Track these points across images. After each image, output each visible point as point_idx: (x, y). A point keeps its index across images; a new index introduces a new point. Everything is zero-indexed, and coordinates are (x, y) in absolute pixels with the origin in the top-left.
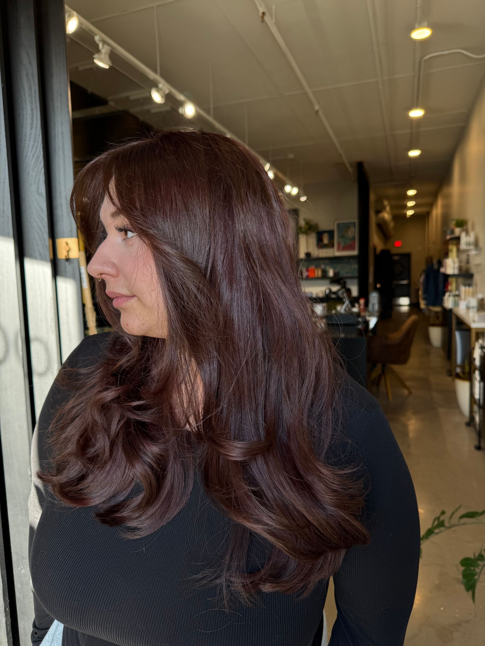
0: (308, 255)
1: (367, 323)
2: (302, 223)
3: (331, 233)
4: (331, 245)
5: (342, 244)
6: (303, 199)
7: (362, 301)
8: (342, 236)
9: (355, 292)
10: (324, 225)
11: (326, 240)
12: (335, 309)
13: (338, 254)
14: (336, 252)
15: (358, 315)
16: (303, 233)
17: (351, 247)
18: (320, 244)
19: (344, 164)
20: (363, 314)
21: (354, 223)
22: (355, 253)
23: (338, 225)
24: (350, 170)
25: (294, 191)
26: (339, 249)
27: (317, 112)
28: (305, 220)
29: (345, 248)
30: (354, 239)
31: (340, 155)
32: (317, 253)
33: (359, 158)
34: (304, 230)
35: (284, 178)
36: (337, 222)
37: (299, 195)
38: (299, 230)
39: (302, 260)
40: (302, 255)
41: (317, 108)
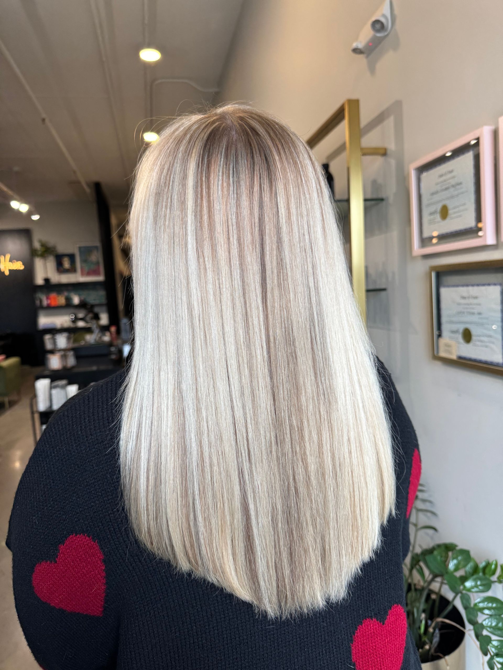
0: (47, 280)
1: (121, 352)
2: (37, 245)
3: (72, 257)
4: (73, 270)
5: (86, 269)
6: (36, 217)
7: (113, 329)
8: (84, 261)
9: (104, 319)
10: (62, 248)
11: (66, 264)
12: (84, 339)
13: (82, 279)
14: (80, 278)
15: (110, 344)
16: (38, 256)
17: (95, 272)
18: (60, 268)
19: (79, 182)
20: (115, 343)
21: (96, 247)
22: (100, 278)
23: (80, 248)
24: (88, 190)
25: (24, 208)
26: (83, 274)
27: (43, 120)
28: (40, 241)
29: (89, 273)
30: (98, 263)
31: (75, 172)
32: (56, 278)
33: (96, 178)
34: (40, 253)
35: (10, 193)
36: (78, 246)
37: (30, 213)
38: (33, 253)
39: (40, 287)
40: (39, 281)
41: (44, 116)
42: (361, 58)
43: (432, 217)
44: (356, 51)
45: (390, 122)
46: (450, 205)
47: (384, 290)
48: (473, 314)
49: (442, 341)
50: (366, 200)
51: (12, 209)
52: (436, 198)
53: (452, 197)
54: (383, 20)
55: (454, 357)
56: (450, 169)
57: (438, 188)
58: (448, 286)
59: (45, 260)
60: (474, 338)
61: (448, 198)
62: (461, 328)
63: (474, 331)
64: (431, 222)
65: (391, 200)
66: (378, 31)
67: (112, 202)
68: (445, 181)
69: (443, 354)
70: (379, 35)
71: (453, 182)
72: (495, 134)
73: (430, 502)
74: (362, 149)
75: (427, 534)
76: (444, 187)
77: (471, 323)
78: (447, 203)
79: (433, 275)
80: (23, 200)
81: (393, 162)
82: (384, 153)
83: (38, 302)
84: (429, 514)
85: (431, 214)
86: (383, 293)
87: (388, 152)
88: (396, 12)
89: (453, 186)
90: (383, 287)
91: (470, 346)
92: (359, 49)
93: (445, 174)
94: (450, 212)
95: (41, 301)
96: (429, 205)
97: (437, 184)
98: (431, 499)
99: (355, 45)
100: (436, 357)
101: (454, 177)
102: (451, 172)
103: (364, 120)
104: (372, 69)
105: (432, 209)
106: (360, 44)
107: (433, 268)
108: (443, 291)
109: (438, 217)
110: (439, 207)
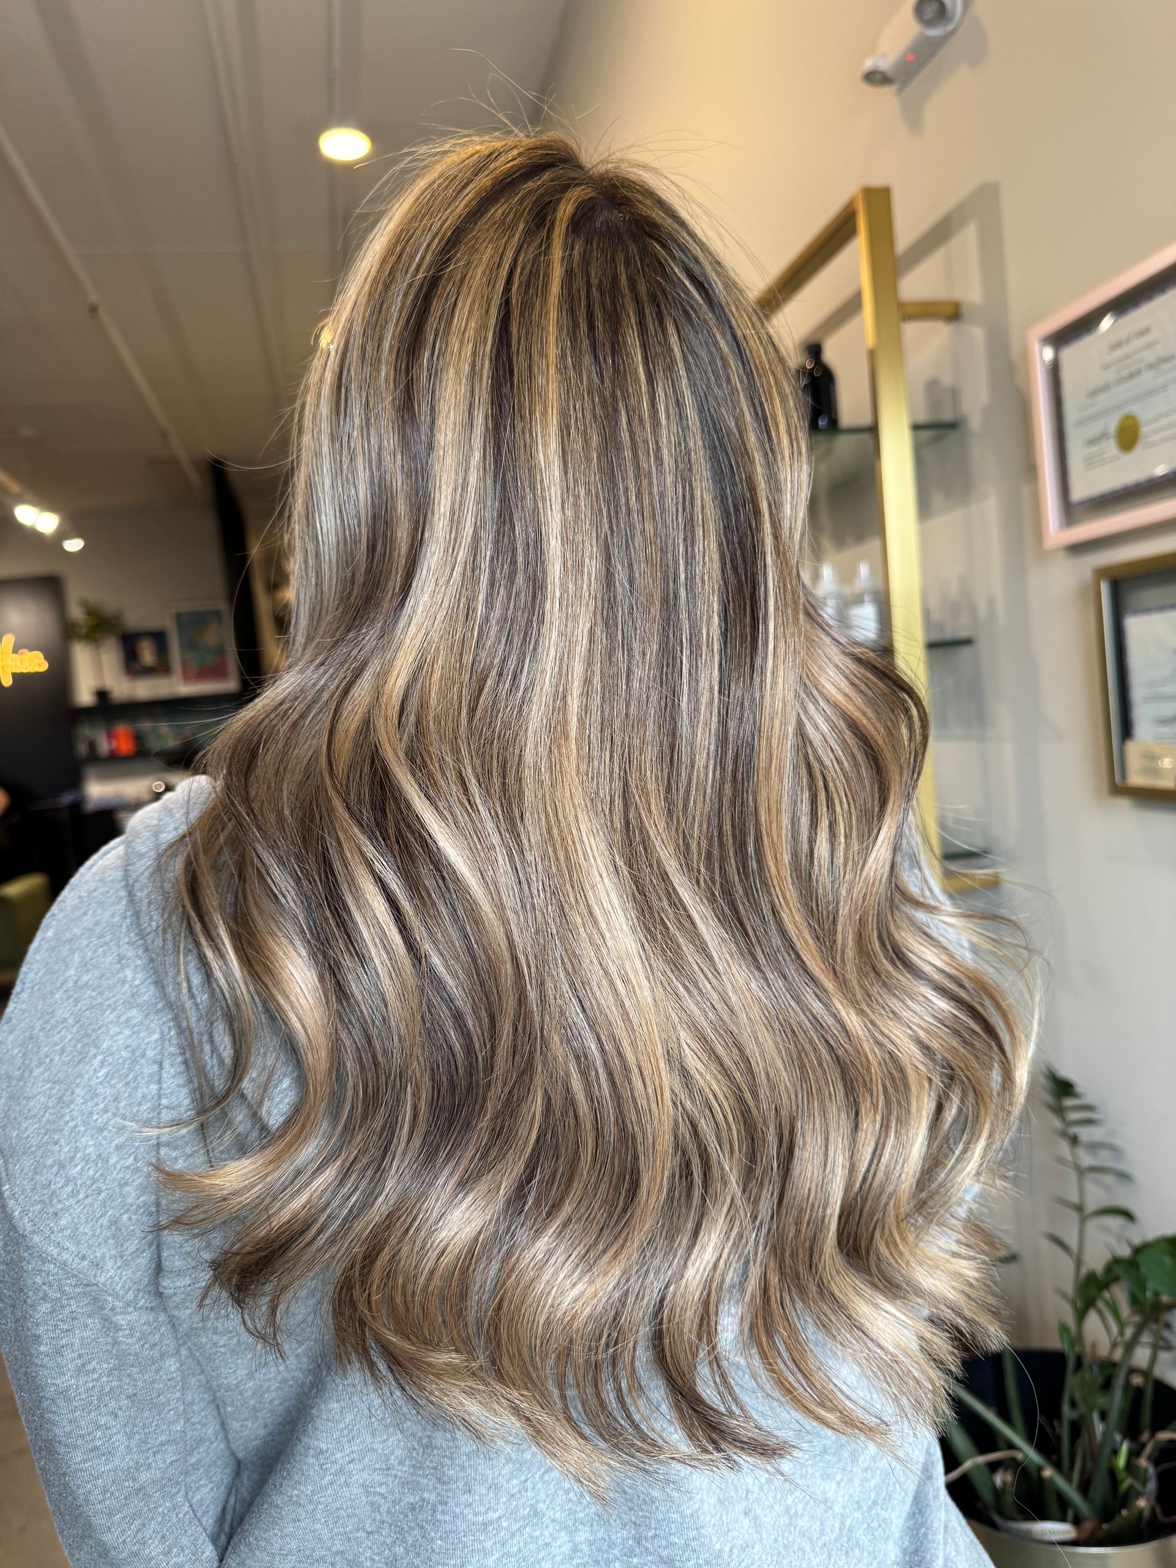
0: (102, 695)
2: (76, 612)
3: (159, 638)
4: (162, 668)
5: (196, 664)
6: (74, 545)
8: (190, 645)
10: (137, 618)
11: (147, 655)
13: (184, 689)
14: (179, 687)
16: (81, 637)
17: (217, 672)
18: (132, 665)
19: (172, 460)
21: (217, 614)
23: (179, 617)
24: (194, 478)
25: (49, 523)
26: (187, 677)
27: (93, 309)
28: (84, 603)
29: (204, 674)
30: (223, 650)
31: (164, 435)
32: (124, 688)
33: (211, 451)
34: (84, 631)
35: (14, 487)
36: (174, 611)
37: (62, 535)
38: (68, 632)
39: (87, 713)
40: (85, 696)
41: (94, 297)
42: (887, 94)
43: (1094, 449)
44: (874, 78)
45: (968, 237)
46: (1143, 412)
47: (967, 642)
49: (1133, 749)
50: (916, 427)
51: (19, 527)
52: (1103, 400)
53: (1150, 393)
56: (1142, 325)
57: (1110, 375)
58: (1148, 610)
59: (98, 647)
61: (1138, 398)
64: (1091, 462)
65: (975, 422)
66: (929, 23)
67: (249, 506)
68: (1128, 356)
69: (1136, 779)
70: (932, 32)
71: (1150, 356)
73: (1113, 1148)
74: (901, 305)
75: (1106, 1229)
76: (1125, 372)
78: (1135, 409)
79: (1105, 588)
80: (46, 502)
81: (977, 334)
82: (953, 313)
83: (82, 749)
84: (1109, 1179)
85: (1092, 442)
86: (965, 652)
87: (965, 310)
89: (1151, 366)
90: (963, 634)
92: (882, 73)
93: (1128, 340)
94: (1144, 430)
95: (92, 745)
96: (1082, 423)
97: (1106, 367)
98: (1116, 1141)
99: (869, 64)
100: (1119, 788)
101: (1151, 345)
102: (1145, 331)
103: (905, 234)
104: (913, 117)
105: (1094, 430)
106: (886, 58)
107: (1101, 573)
108: (1133, 624)
109: (1111, 447)
110: (1112, 423)
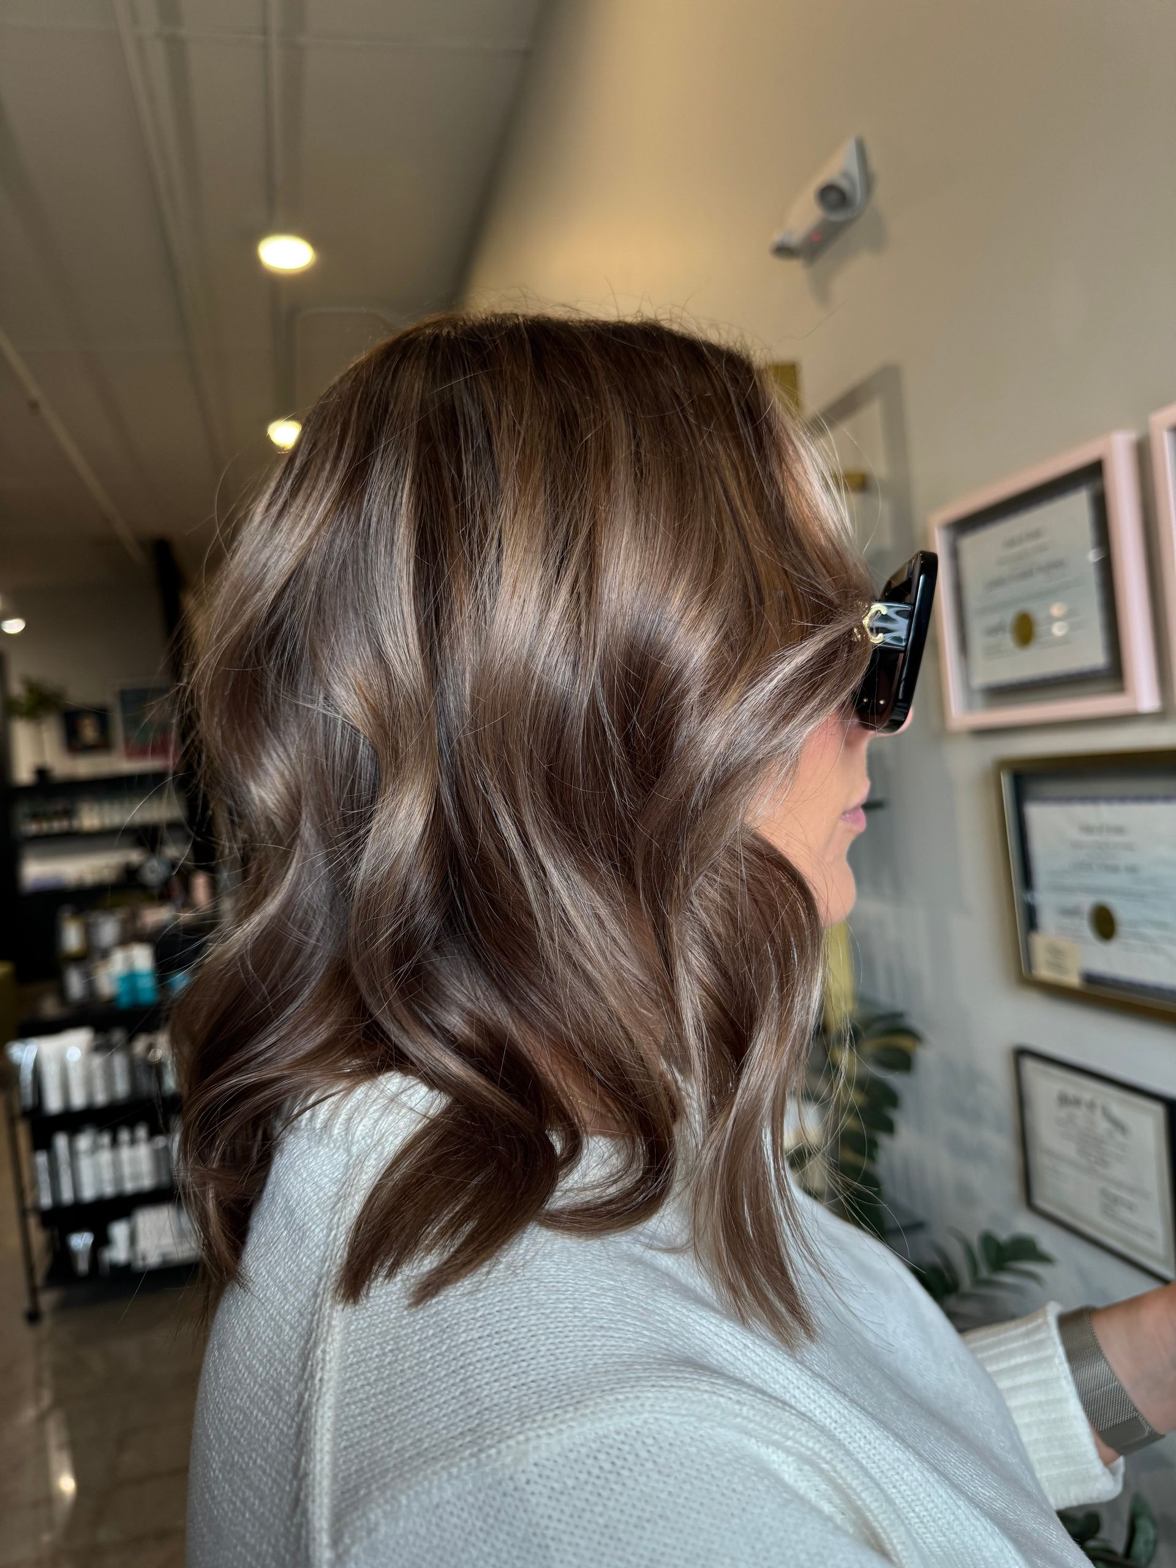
0: (42, 773)
2: (17, 689)
3: (102, 716)
4: (103, 745)
5: (138, 741)
6: (15, 627)
8: (132, 723)
10: (80, 694)
11: (89, 731)
13: (126, 766)
14: (121, 764)
16: (21, 714)
17: (160, 749)
18: (74, 744)
19: (117, 543)
22: (169, 762)
23: (122, 694)
24: (136, 556)
26: (128, 755)
27: (34, 405)
28: (25, 680)
31: (108, 520)
32: (64, 766)
33: (157, 529)
34: (24, 708)
36: (117, 687)
37: (3, 616)
38: (10, 709)
39: (26, 792)
40: (23, 772)
41: (35, 394)
42: (795, 268)
43: (993, 639)
44: (783, 251)
45: (873, 413)
46: (1036, 613)
47: (879, 805)
48: (1115, 869)
49: (1040, 942)
52: (1000, 594)
53: (1043, 594)
54: (844, 184)
55: (1073, 980)
56: (1033, 527)
57: (1006, 570)
58: (1049, 801)
59: (39, 725)
60: (1122, 929)
61: (1033, 597)
62: (1087, 903)
63: (1123, 911)
64: (992, 652)
66: (833, 208)
68: (1021, 556)
69: (1044, 972)
70: (835, 217)
71: (1043, 558)
72: (1143, 453)
76: (1020, 571)
77: (1111, 891)
78: (1030, 607)
79: (1006, 781)
81: (883, 507)
82: (860, 485)
85: (991, 632)
86: (878, 814)
87: (873, 482)
88: (875, 162)
89: (1043, 569)
90: (877, 796)
91: (1112, 949)
92: (790, 247)
93: (1022, 540)
94: (1038, 629)
96: (981, 611)
97: (1002, 562)
99: (777, 237)
100: (1028, 982)
101: (1044, 548)
102: (1036, 534)
104: (821, 291)
105: (993, 620)
106: (791, 236)
107: (1003, 764)
108: (1034, 814)
109: (1008, 640)
110: (1009, 616)
